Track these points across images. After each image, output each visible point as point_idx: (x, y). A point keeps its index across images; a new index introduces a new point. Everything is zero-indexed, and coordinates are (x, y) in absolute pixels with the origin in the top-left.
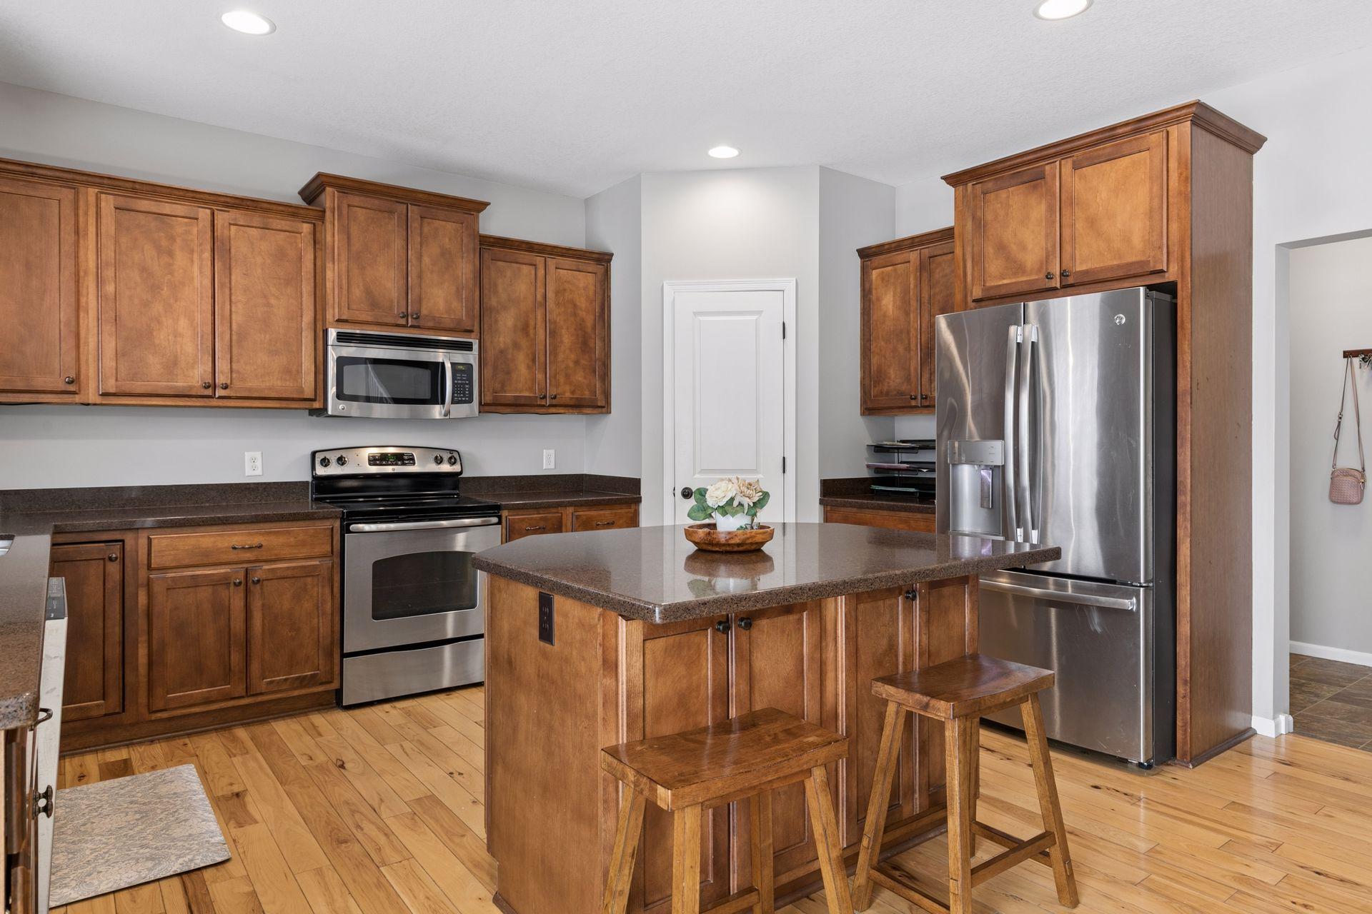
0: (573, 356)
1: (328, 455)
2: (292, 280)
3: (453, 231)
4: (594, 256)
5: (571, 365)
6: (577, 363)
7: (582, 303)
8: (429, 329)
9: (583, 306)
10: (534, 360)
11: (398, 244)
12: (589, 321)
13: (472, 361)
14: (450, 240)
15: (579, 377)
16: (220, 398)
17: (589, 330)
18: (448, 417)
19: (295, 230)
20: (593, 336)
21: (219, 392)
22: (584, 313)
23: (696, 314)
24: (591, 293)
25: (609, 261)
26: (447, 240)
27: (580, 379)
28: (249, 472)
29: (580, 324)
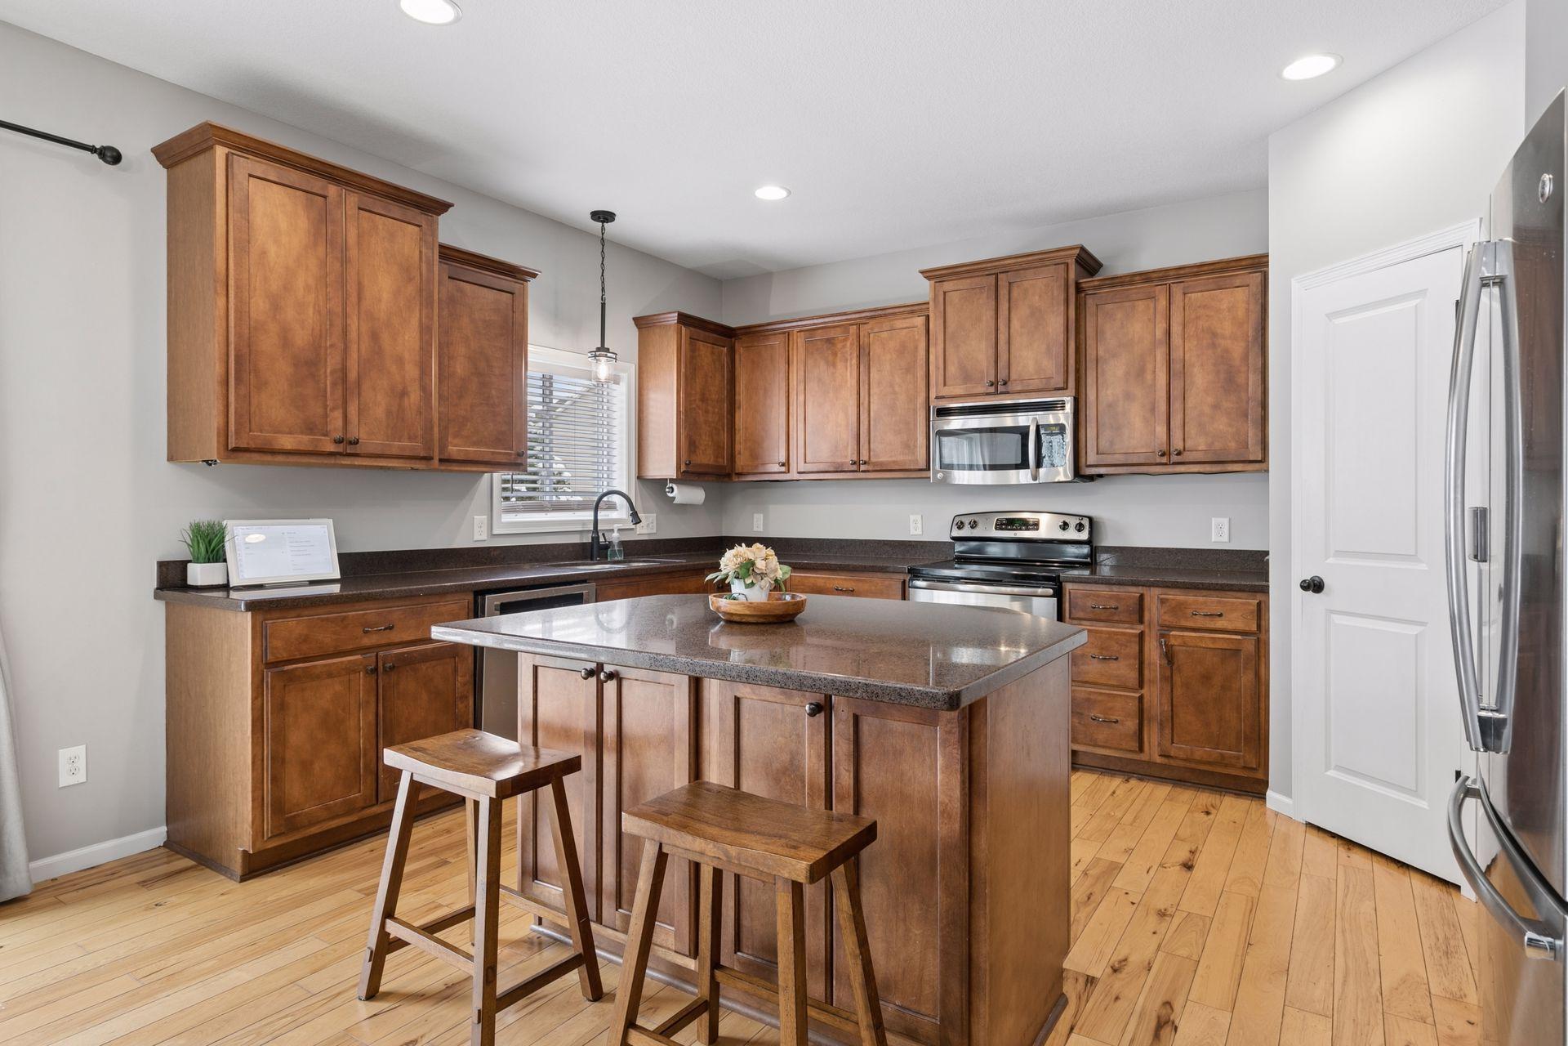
0: (1210, 400)
1: (963, 519)
2: (909, 369)
3: (1043, 288)
4: (1244, 263)
5: (1207, 410)
6: (1216, 407)
7: (1226, 328)
8: (1019, 392)
9: (1227, 333)
10: (1153, 410)
11: (988, 314)
12: (1237, 350)
13: (1062, 421)
14: (1040, 296)
15: (1221, 425)
16: (863, 471)
17: (1237, 362)
18: (1037, 482)
19: (912, 325)
20: (1243, 369)
21: (863, 468)
22: (1229, 342)
23: (1332, 316)
24: (1241, 313)
25: (1266, 264)
26: (1037, 298)
27: (1221, 427)
28: (913, 532)
29: (1222, 357)
